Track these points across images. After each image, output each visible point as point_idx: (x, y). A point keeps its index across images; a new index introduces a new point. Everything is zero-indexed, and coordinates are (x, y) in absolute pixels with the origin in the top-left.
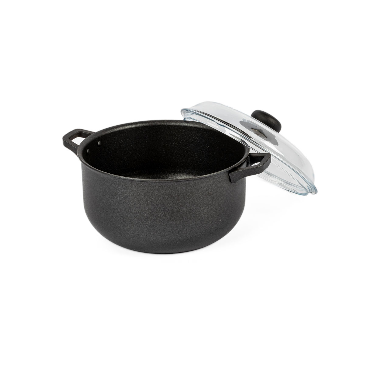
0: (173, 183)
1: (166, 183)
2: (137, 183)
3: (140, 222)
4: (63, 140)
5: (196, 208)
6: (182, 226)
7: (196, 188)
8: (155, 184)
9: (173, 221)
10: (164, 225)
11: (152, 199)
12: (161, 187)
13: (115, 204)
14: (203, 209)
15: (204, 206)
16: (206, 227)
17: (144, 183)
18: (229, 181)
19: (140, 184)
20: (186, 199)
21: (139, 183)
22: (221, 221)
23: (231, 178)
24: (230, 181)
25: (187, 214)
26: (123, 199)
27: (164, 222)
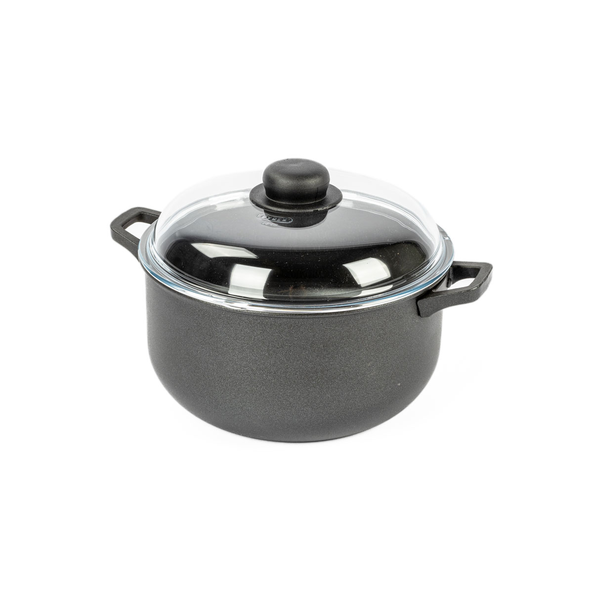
0: (317, 319)
1: (304, 319)
2: (251, 319)
3: (254, 387)
4: (111, 228)
5: (356, 364)
6: (331, 396)
7: (358, 329)
8: (285, 320)
9: (315, 387)
10: (299, 394)
11: (278, 348)
12: (294, 327)
13: (208, 354)
14: (369, 366)
15: (372, 360)
16: (373, 397)
17: (263, 318)
18: (416, 315)
19: (257, 320)
20: (339, 348)
21: (255, 318)
22: (400, 386)
23: (420, 309)
24: (419, 314)
25: (340, 375)
26: (224, 345)
27: (298, 389)
